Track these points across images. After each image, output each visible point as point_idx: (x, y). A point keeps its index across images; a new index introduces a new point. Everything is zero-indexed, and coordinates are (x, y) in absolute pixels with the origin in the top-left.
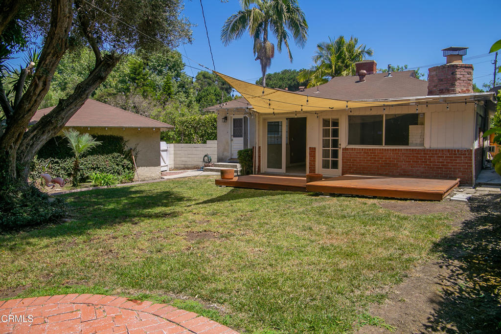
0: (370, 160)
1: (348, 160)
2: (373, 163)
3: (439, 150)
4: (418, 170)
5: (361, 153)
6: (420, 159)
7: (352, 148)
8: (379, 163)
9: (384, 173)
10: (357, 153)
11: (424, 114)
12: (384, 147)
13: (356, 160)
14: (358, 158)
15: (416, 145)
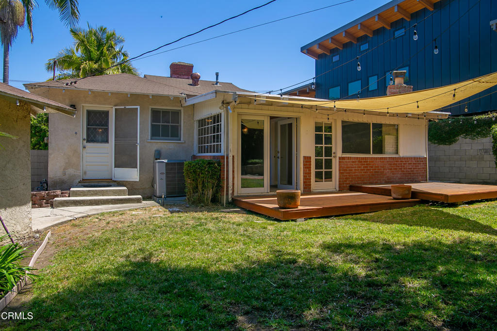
0: (363, 170)
1: (345, 170)
2: (365, 172)
3: (409, 158)
4: (397, 176)
5: (356, 162)
6: (399, 166)
7: (349, 157)
8: (371, 172)
9: (375, 181)
10: (353, 162)
11: (398, 125)
12: (372, 155)
13: (351, 170)
14: (353, 167)
15: (390, 153)
